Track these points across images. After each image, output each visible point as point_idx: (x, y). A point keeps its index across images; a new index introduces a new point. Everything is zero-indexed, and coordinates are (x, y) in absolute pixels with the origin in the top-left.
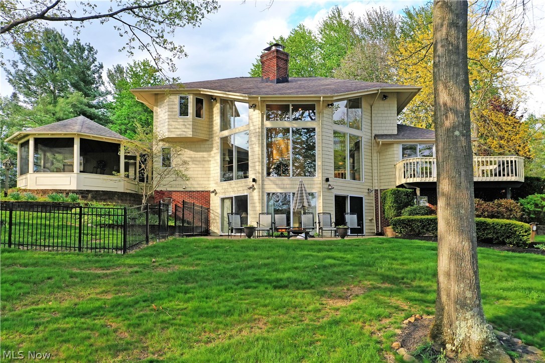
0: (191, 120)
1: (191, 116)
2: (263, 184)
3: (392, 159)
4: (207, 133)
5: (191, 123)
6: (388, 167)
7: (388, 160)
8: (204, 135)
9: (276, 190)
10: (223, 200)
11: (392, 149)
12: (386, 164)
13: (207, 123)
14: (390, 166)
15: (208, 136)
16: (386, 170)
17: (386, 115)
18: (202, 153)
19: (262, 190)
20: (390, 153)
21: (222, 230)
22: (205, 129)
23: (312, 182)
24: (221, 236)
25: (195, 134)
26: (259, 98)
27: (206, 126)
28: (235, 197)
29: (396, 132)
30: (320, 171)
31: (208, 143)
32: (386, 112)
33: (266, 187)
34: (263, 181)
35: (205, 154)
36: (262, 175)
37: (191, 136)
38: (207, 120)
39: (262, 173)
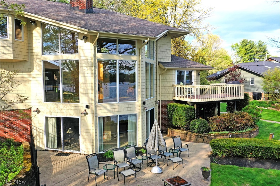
0: (11, 42)
1: (11, 38)
2: (96, 110)
3: (171, 81)
4: (26, 54)
5: (11, 45)
6: (167, 85)
7: (168, 80)
8: (23, 57)
9: (106, 114)
10: (47, 118)
11: (171, 73)
12: (166, 83)
13: (26, 44)
14: (169, 85)
15: (27, 57)
16: (166, 88)
17: (165, 48)
18: (21, 73)
19: (95, 115)
20: (169, 76)
21: (47, 145)
22: (25, 51)
23: (134, 106)
24: (46, 150)
25: (16, 56)
26: (98, 34)
27: (26, 47)
28: (63, 118)
29: (170, 61)
30: (140, 96)
31: (27, 63)
32: (165, 46)
33: (98, 112)
34: (96, 107)
35: (25, 75)
36: (95, 102)
37: (12, 58)
38: (26, 41)
39: (95, 100)
